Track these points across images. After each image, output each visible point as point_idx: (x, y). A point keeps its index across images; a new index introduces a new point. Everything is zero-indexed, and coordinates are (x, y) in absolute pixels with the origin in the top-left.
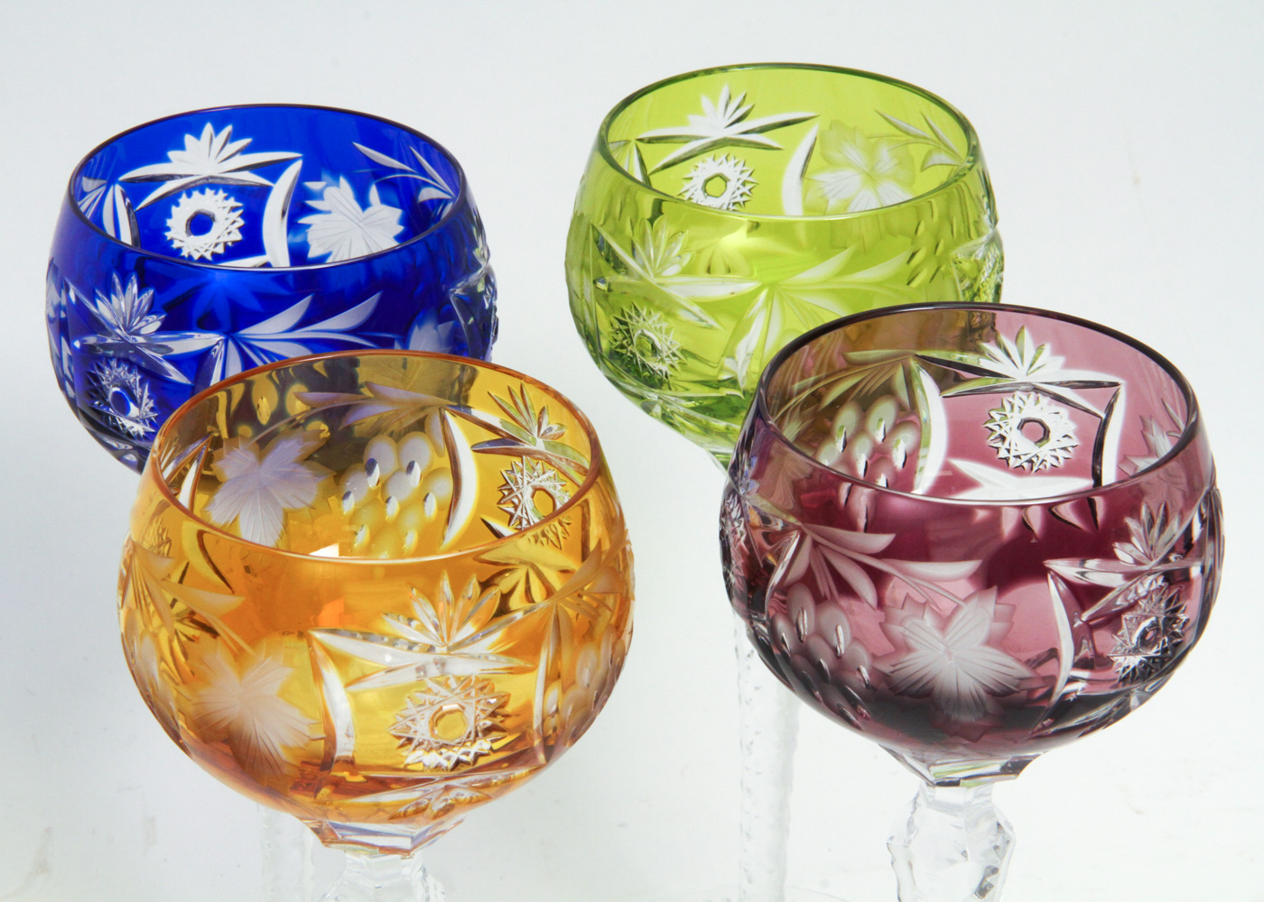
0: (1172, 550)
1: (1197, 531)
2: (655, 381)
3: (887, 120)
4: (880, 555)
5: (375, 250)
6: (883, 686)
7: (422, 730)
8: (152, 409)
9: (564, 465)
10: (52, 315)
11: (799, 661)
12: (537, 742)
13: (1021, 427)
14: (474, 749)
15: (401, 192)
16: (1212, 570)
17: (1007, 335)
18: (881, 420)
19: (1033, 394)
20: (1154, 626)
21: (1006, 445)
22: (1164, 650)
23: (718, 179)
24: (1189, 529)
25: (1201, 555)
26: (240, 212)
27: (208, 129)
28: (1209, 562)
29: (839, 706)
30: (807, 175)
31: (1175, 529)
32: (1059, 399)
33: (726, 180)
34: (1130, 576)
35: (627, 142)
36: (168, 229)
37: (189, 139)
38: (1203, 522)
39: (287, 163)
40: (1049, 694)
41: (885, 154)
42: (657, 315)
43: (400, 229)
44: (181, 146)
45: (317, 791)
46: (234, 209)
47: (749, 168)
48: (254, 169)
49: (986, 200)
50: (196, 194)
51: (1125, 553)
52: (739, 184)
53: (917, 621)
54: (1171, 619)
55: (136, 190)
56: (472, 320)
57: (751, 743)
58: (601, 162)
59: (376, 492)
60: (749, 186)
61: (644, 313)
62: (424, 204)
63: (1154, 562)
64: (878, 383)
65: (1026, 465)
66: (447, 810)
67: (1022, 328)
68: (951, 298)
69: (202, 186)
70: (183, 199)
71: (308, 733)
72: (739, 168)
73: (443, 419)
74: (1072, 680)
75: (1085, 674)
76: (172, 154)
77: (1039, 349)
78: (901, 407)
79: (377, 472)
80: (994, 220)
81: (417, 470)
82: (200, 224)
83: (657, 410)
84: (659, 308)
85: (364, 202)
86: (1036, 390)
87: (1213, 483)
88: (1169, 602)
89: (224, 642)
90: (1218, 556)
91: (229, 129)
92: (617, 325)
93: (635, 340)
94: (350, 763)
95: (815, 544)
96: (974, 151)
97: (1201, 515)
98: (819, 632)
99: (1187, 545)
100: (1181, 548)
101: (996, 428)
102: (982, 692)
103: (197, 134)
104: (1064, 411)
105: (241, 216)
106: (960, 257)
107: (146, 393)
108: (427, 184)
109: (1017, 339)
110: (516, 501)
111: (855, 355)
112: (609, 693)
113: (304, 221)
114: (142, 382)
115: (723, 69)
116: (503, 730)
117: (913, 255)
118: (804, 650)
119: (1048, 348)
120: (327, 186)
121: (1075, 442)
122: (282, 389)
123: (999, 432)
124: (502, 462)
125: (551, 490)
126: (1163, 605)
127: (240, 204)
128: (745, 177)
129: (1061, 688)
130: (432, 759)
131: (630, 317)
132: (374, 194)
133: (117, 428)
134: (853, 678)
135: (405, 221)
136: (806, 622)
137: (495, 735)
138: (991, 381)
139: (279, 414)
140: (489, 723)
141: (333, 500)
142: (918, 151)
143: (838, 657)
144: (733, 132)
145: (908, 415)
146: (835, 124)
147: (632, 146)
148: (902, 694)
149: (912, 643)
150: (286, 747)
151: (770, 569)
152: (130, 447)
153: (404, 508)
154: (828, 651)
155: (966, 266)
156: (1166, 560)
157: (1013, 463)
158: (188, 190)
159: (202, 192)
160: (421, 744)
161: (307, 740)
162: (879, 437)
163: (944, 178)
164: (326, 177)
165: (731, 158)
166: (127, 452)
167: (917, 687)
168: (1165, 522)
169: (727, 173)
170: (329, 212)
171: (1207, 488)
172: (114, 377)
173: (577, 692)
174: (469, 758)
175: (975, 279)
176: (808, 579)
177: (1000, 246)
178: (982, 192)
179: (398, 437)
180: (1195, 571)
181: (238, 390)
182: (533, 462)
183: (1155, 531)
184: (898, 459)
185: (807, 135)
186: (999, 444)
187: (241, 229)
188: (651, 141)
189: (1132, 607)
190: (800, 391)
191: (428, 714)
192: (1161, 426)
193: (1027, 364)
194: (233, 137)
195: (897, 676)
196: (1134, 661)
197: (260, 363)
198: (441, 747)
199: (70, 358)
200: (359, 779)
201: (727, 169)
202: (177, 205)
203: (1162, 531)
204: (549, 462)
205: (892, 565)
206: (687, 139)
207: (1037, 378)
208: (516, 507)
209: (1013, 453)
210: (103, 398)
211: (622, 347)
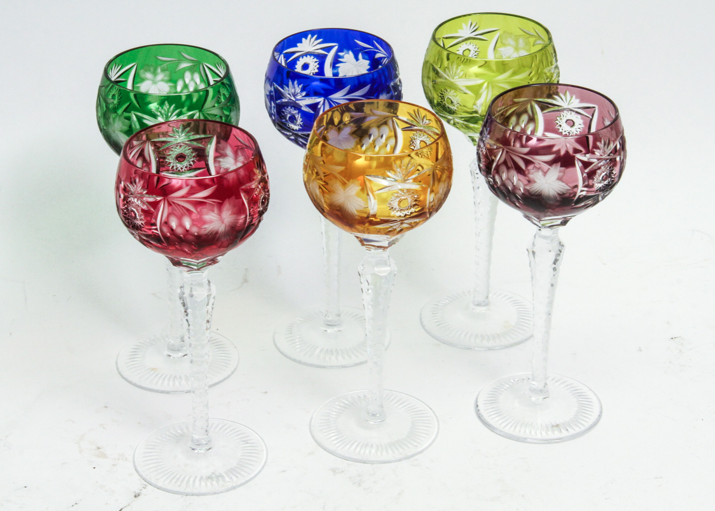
0: (611, 153)
1: (618, 147)
2: (451, 112)
3: (522, 30)
4: (526, 154)
5: (360, 73)
6: (527, 194)
7: (395, 205)
8: (301, 121)
9: (430, 133)
10: (268, 93)
11: (502, 188)
12: (427, 210)
13: (566, 122)
14: (410, 211)
15: (370, 55)
16: (623, 160)
17: (562, 93)
18: (523, 121)
19: (570, 112)
20: (606, 174)
21: (562, 128)
22: (609, 182)
23: (467, 50)
24: (616, 146)
25: (620, 155)
26: (318, 63)
27: (310, 36)
28: (622, 158)
29: (514, 201)
30: (496, 49)
31: (612, 146)
32: (577, 112)
33: (470, 51)
34: (598, 159)
35: (440, 38)
36: (296, 69)
37: (304, 39)
38: (620, 144)
39: (332, 47)
40: (575, 196)
41: (521, 41)
42: (453, 91)
43: (369, 67)
44: (301, 42)
45: (364, 224)
46: (316, 62)
47: (477, 47)
48: (322, 49)
49: (554, 54)
50: (305, 57)
51: (598, 153)
52: (474, 52)
53: (537, 173)
54: (611, 173)
55: (287, 56)
56: (396, 93)
57: (479, 233)
58: (433, 43)
59: (372, 144)
60: (477, 53)
61: (449, 90)
62: (377, 59)
63: (606, 155)
64: (522, 109)
65: (568, 134)
66: (401, 230)
67: (566, 91)
68: (543, 82)
69: (306, 54)
70: (301, 59)
71: (363, 206)
72: (474, 46)
73: (393, 121)
74: (582, 191)
75: (586, 189)
76: (298, 44)
77: (572, 97)
78: (529, 116)
79: (372, 138)
80: (556, 61)
81: (384, 137)
82: (306, 66)
83: (452, 122)
84: (453, 89)
85: (357, 59)
86: (571, 110)
87: (623, 134)
88: (610, 168)
89: (339, 180)
90: (625, 156)
91: (316, 36)
92: (440, 95)
93: (446, 99)
94: (374, 216)
95: (507, 152)
96: (550, 39)
97: (619, 142)
98: (508, 179)
99: (615, 151)
100: (614, 152)
101: (558, 123)
102: (556, 195)
103: (306, 38)
104: (579, 116)
105: (318, 64)
106: (546, 72)
107: (300, 116)
108: (378, 52)
109: (565, 94)
110: (414, 145)
111: (516, 100)
112: (447, 197)
113: (337, 65)
114: (298, 113)
115: (469, 15)
116: (418, 205)
117: (531, 73)
118: (504, 184)
119: (574, 97)
120: (345, 54)
121: (583, 126)
122: (342, 114)
123: (559, 124)
124: (411, 134)
125: (426, 141)
126: (608, 168)
127: (317, 60)
128: (476, 49)
129: (579, 194)
130: (398, 214)
131: (444, 92)
132: (360, 56)
133: (289, 128)
134: (518, 192)
135: (370, 65)
136: (504, 176)
137: (416, 206)
138: (556, 108)
139: (341, 122)
140: (414, 203)
141: (359, 146)
142: (532, 40)
143: (514, 186)
144: (472, 35)
145: (532, 119)
146: (504, 32)
147: (441, 40)
148: (533, 195)
149: (536, 180)
150: (357, 210)
151: (493, 161)
152: (291, 134)
153: (380, 149)
154: (511, 184)
155: (548, 74)
156: (609, 155)
157: (564, 133)
158: (302, 56)
159: (306, 56)
160: (395, 209)
161: (363, 208)
162: (523, 126)
163: (540, 48)
164: (345, 51)
165: (471, 44)
166: (291, 136)
167: (537, 193)
168: (609, 144)
169: (470, 49)
170: (345, 62)
171: (621, 135)
172: (290, 111)
173: (439, 195)
174: (409, 214)
175: (551, 79)
176: (505, 163)
177: (558, 69)
178: (553, 52)
179: (379, 127)
180: (618, 159)
181: (330, 113)
182: (420, 133)
183: (606, 146)
184: (529, 132)
185: (496, 36)
186: (559, 128)
187: (318, 68)
188: (447, 38)
189: (599, 168)
190: (500, 111)
191: (398, 200)
192: (608, 119)
193: (568, 102)
194: (317, 39)
195: (531, 190)
196: (600, 185)
197: (334, 105)
198: (401, 210)
199: (274, 107)
200: (379, 220)
201: (470, 47)
202: (299, 61)
203: (608, 147)
204: (425, 132)
205: (530, 157)
206: (457, 37)
207: (571, 107)
208: (414, 147)
209: (564, 130)
210: (285, 119)
211: (441, 102)
